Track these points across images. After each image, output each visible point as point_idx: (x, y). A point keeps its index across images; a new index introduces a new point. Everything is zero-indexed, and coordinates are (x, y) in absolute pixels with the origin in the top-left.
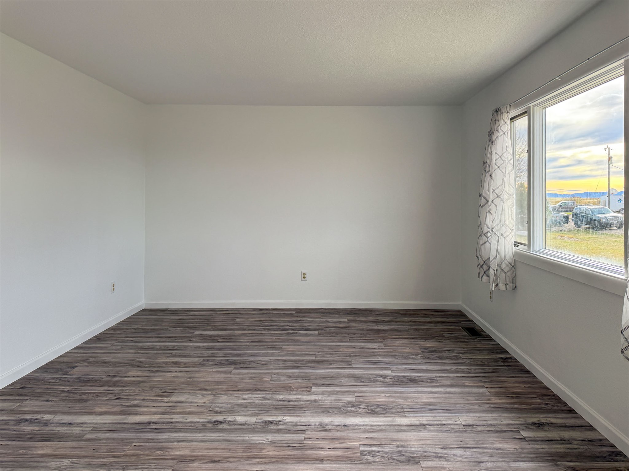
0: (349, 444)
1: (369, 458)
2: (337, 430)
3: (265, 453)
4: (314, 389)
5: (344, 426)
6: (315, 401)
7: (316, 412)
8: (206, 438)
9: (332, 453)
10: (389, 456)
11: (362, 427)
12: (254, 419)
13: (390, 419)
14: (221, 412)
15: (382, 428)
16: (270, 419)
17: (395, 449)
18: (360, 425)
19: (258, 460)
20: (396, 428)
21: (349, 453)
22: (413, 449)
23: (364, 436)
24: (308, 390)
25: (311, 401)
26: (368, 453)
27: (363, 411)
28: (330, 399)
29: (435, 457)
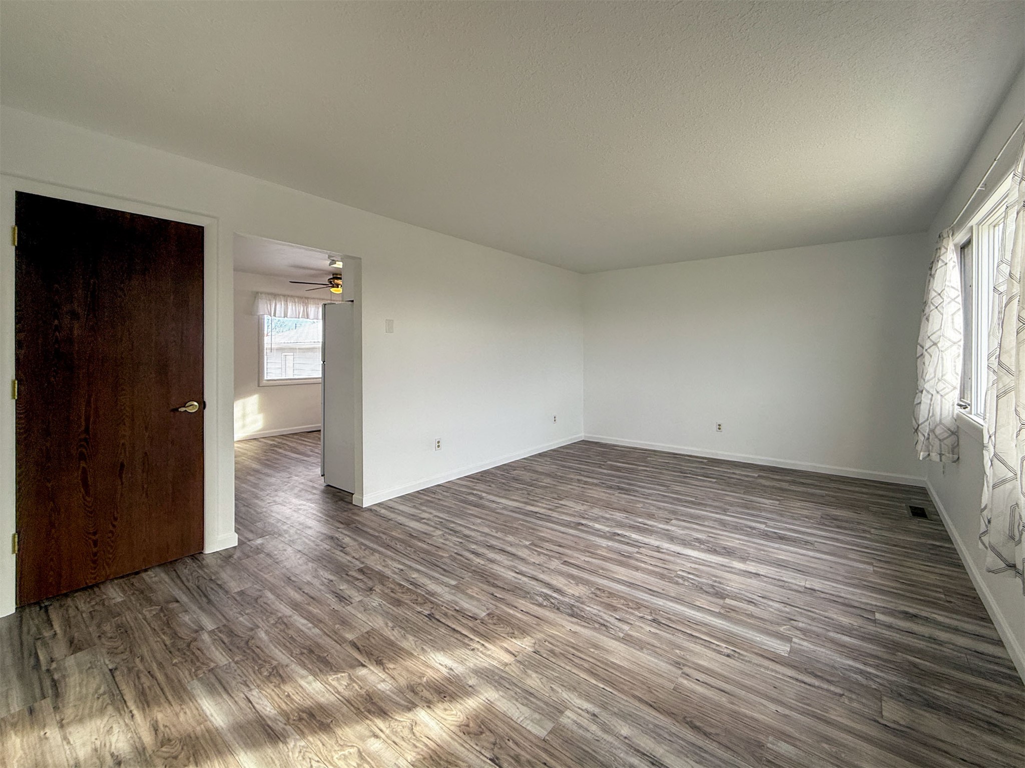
0: (670, 566)
1: (680, 581)
2: (668, 554)
3: (599, 552)
4: (674, 522)
5: (678, 553)
6: (667, 530)
7: (662, 538)
8: (565, 531)
9: (650, 568)
10: (700, 585)
11: (693, 559)
12: (607, 529)
13: (727, 560)
14: (587, 518)
15: (713, 565)
16: (619, 532)
17: (710, 582)
18: (693, 557)
19: (590, 554)
20: (727, 569)
21: (665, 572)
22: (728, 588)
23: (689, 565)
24: (668, 521)
25: (664, 530)
26: (682, 577)
27: (706, 548)
28: (682, 532)
29: (746, 600)
